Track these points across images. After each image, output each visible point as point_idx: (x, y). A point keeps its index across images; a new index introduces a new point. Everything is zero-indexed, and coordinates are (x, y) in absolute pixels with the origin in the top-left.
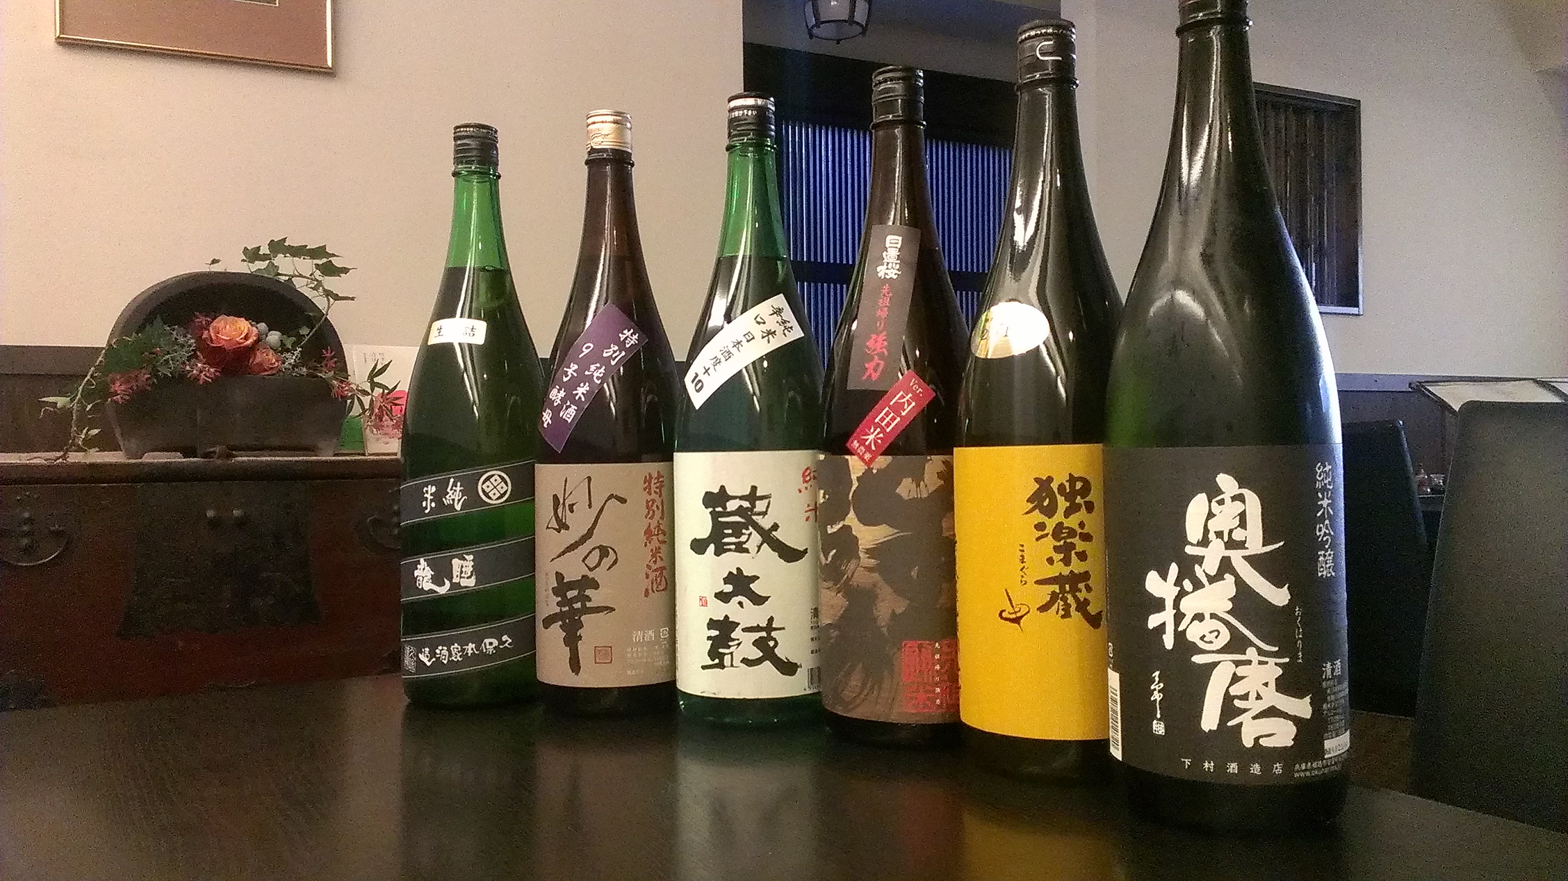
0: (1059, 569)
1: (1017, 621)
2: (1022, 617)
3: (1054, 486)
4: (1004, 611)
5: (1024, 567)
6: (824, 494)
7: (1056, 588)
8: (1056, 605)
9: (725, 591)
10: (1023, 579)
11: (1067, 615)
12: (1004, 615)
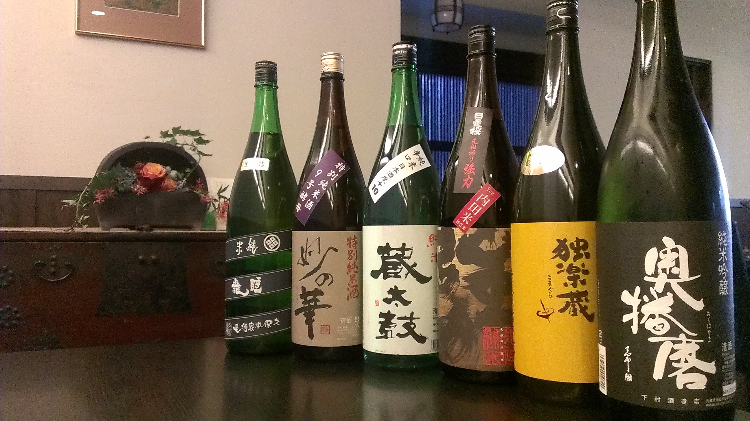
0: (570, 289)
1: (547, 317)
2: (549, 315)
3: (568, 244)
4: (540, 311)
5: (551, 288)
6: (441, 248)
7: (569, 300)
8: (569, 308)
9: (388, 298)
10: (550, 294)
11: (575, 314)
12: (540, 313)
